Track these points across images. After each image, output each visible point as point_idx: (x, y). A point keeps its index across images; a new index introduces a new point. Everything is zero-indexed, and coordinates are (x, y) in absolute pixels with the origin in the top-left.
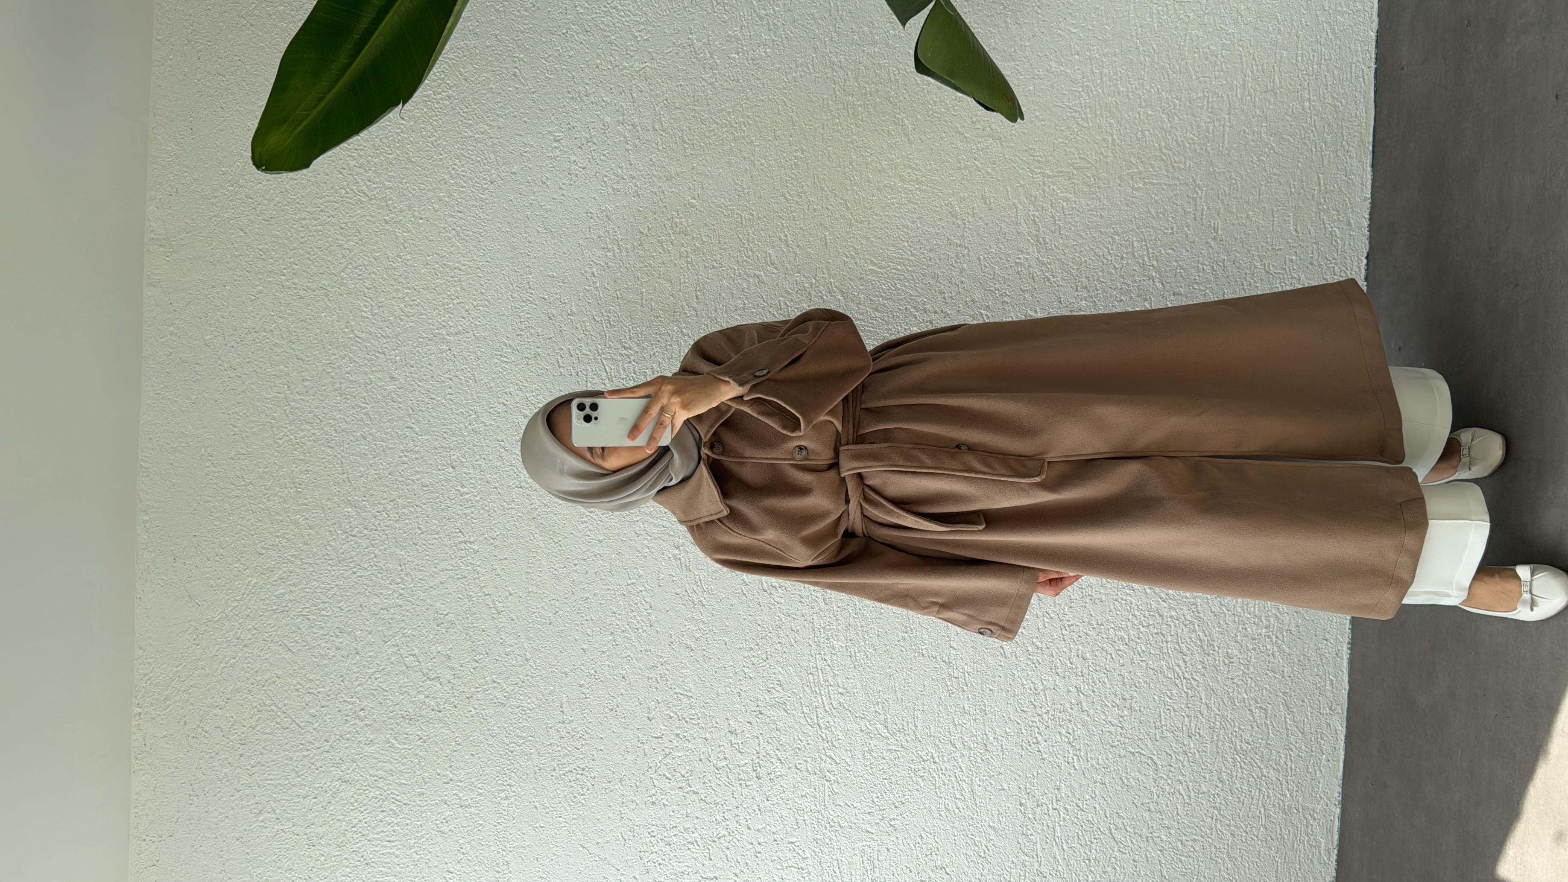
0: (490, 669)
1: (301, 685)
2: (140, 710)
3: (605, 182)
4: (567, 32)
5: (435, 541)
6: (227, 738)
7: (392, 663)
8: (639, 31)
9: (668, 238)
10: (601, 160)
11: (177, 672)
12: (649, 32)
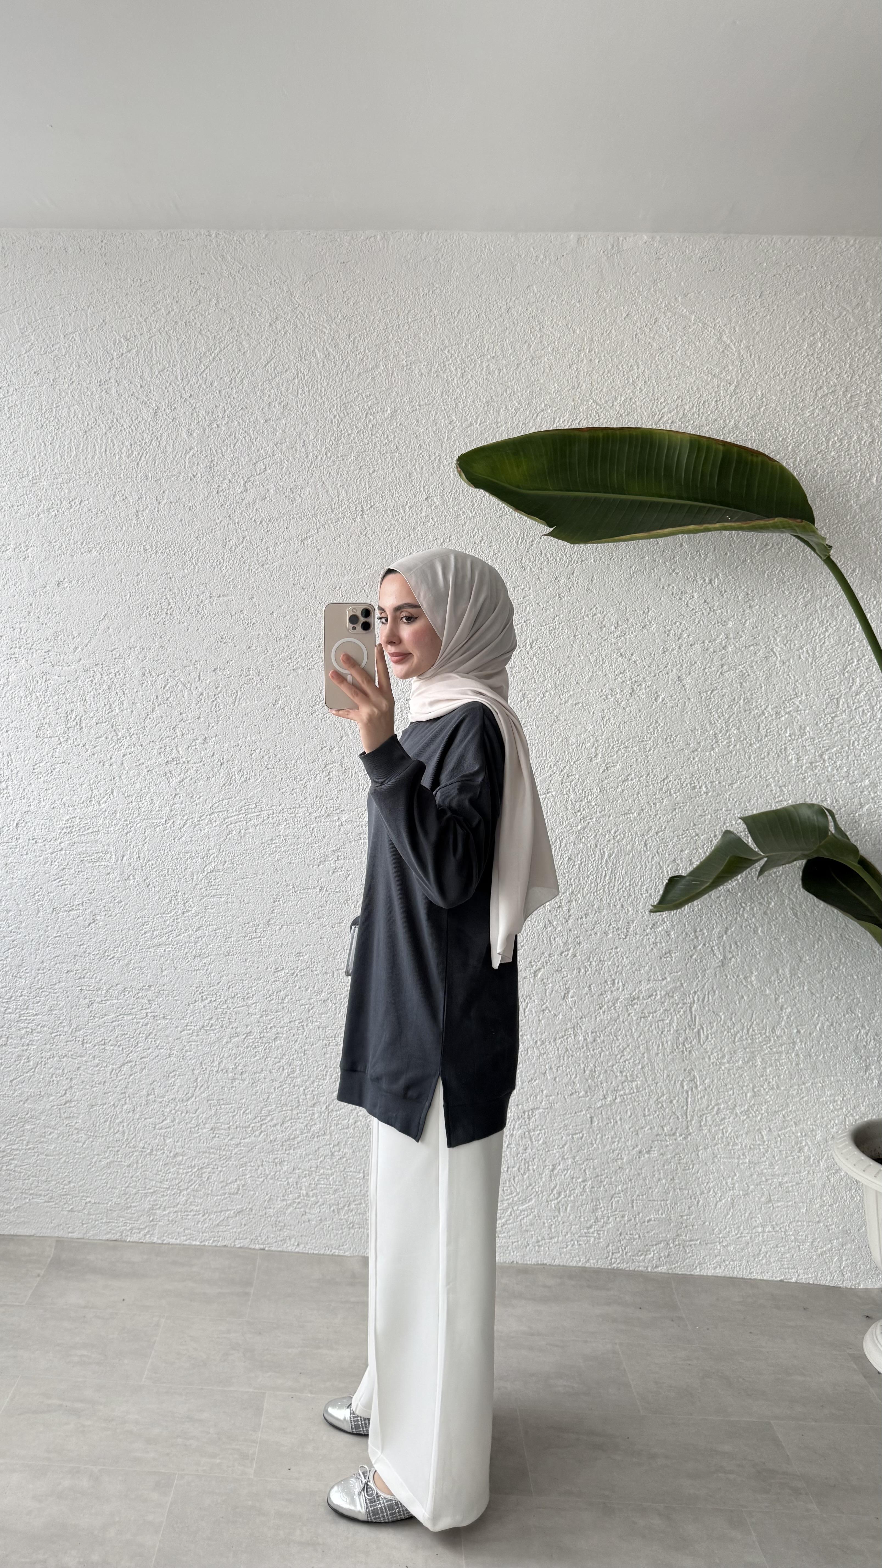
0: (255, 535)
1: (238, 373)
2: (213, 236)
3: (675, 623)
4: (804, 589)
5: (363, 485)
6: (191, 311)
7: (258, 451)
8: (807, 651)
9: (627, 678)
10: (695, 619)
11: (247, 266)
12: (807, 659)
